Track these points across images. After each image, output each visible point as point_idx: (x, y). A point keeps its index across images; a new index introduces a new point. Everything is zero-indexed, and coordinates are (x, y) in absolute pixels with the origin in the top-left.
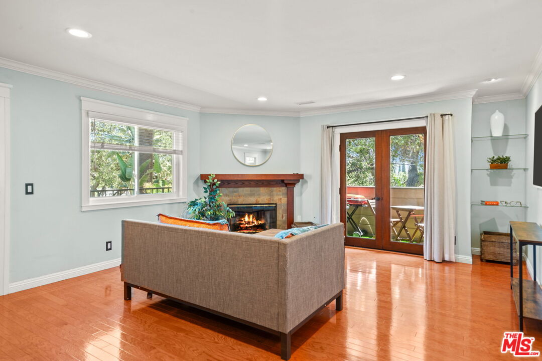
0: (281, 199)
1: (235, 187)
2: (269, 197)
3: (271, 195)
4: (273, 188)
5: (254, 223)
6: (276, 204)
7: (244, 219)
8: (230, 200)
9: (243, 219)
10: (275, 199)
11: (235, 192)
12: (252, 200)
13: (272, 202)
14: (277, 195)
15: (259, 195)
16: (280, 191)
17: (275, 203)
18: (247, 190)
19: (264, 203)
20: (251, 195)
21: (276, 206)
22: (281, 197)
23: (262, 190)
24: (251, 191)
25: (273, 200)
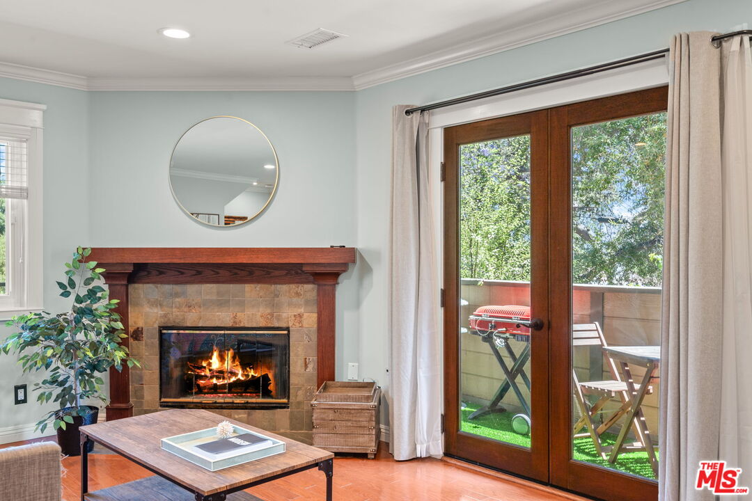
0: (300, 316)
1: (177, 283)
2: (269, 311)
3: (274, 304)
4: (279, 286)
5: (235, 374)
6: (288, 329)
7: (210, 364)
8: (165, 316)
9: (204, 364)
10: (284, 315)
11: (177, 295)
12: (223, 317)
13: (276, 325)
14: (290, 304)
15: (241, 304)
16: (298, 294)
17: (284, 325)
18: (208, 290)
19: (254, 325)
20: (222, 304)
21: (288, 334)
22: (302, 310)
23: (250, 291)
24: (218, 293)
25: (279, 318)
